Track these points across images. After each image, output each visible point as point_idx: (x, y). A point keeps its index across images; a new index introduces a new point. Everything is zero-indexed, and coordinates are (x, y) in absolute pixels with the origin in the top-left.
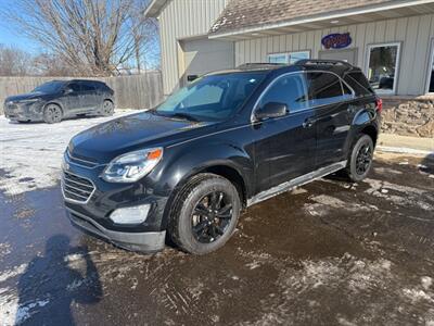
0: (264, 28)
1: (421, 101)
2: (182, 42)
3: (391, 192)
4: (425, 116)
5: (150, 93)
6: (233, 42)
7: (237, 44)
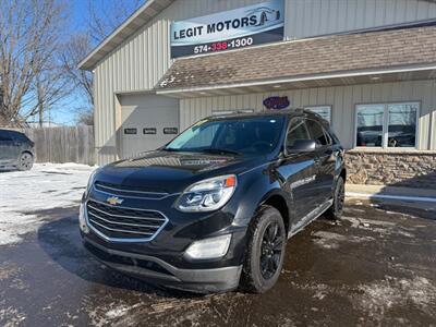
0: (216, 87)
1: (351, 153)
2: (120, 97)
3: (371, 226)
4: (355, 166)
5: (77, 147)
6: (177, 99)
7: (182, 101)
